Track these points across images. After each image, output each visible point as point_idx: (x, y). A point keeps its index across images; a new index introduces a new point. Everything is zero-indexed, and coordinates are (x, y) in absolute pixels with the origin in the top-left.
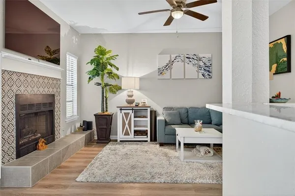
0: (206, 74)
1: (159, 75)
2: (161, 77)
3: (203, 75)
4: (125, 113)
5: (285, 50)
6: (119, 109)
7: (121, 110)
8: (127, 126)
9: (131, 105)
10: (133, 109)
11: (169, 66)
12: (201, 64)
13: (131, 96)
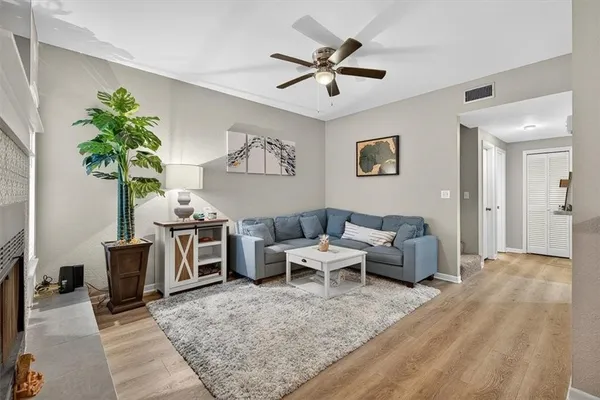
0: (290, 168)
1: (230, 165)
2: (233, 169)
3: (287, 171)
4: (180, 237)
5: (394, 151)
6: (169, 229)
7: (172, 230)
8: (185, 260)
9: (187, 220)
10: (196, 228)
11: (244, 152)
12: (285, 154)
13: (187, 202)
